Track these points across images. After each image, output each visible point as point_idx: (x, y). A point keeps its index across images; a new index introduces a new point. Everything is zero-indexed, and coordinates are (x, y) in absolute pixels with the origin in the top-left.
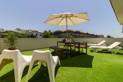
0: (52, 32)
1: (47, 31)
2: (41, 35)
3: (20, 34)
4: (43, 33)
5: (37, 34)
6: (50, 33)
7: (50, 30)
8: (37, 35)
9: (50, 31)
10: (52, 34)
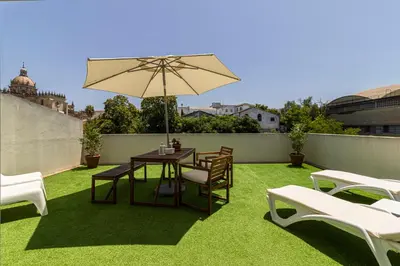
0: (316, 106)
1: (297, 103)
2: (272, 119)
3: (217, 117)
4: (282, 110)
5: (259, 116)
6: (309, 110)
7: (307, 98)
8: (260, 120)
9: (307, 102)
10: (314, 112)
